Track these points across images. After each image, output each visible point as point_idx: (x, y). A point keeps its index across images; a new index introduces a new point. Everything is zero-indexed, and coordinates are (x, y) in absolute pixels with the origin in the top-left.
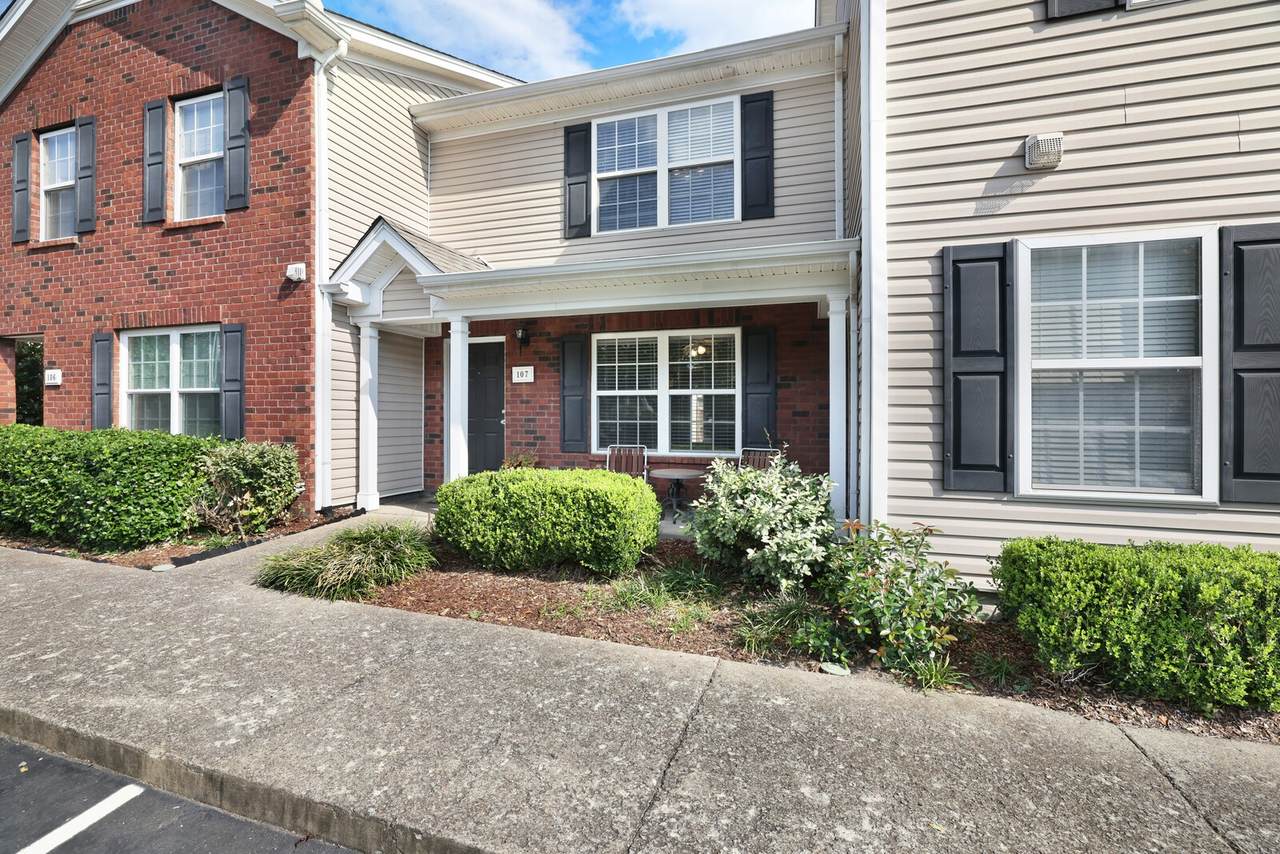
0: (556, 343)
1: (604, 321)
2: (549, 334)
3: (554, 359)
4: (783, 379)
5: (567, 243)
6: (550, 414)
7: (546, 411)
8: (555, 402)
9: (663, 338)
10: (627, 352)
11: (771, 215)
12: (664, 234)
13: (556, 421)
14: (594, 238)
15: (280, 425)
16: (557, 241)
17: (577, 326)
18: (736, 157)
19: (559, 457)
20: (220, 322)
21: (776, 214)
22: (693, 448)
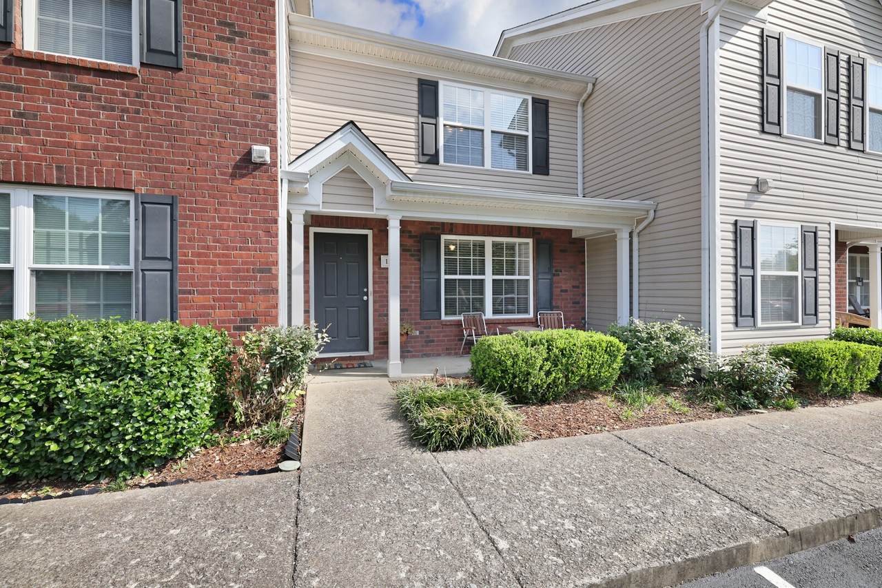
0: (415, 239)
1: (451, 228)
2: (410, 232)
3: (414, 251)
4: (556, 271)
5: (420, 166)
6: (413, 292)
7: (408, 290)
8: (415, 283)
9: (489, 241)
10: (464, 248)
11: (547, 174)
12: (488, 173)
13: (416, 297)
14: (441, 166)
15: (235, 307)
16: (413, 163)
17: (432, 228)
18: (530, 134)
19: (419, 323)
20: (134, 191)
21: (550, 174)
22: (505, 313)
